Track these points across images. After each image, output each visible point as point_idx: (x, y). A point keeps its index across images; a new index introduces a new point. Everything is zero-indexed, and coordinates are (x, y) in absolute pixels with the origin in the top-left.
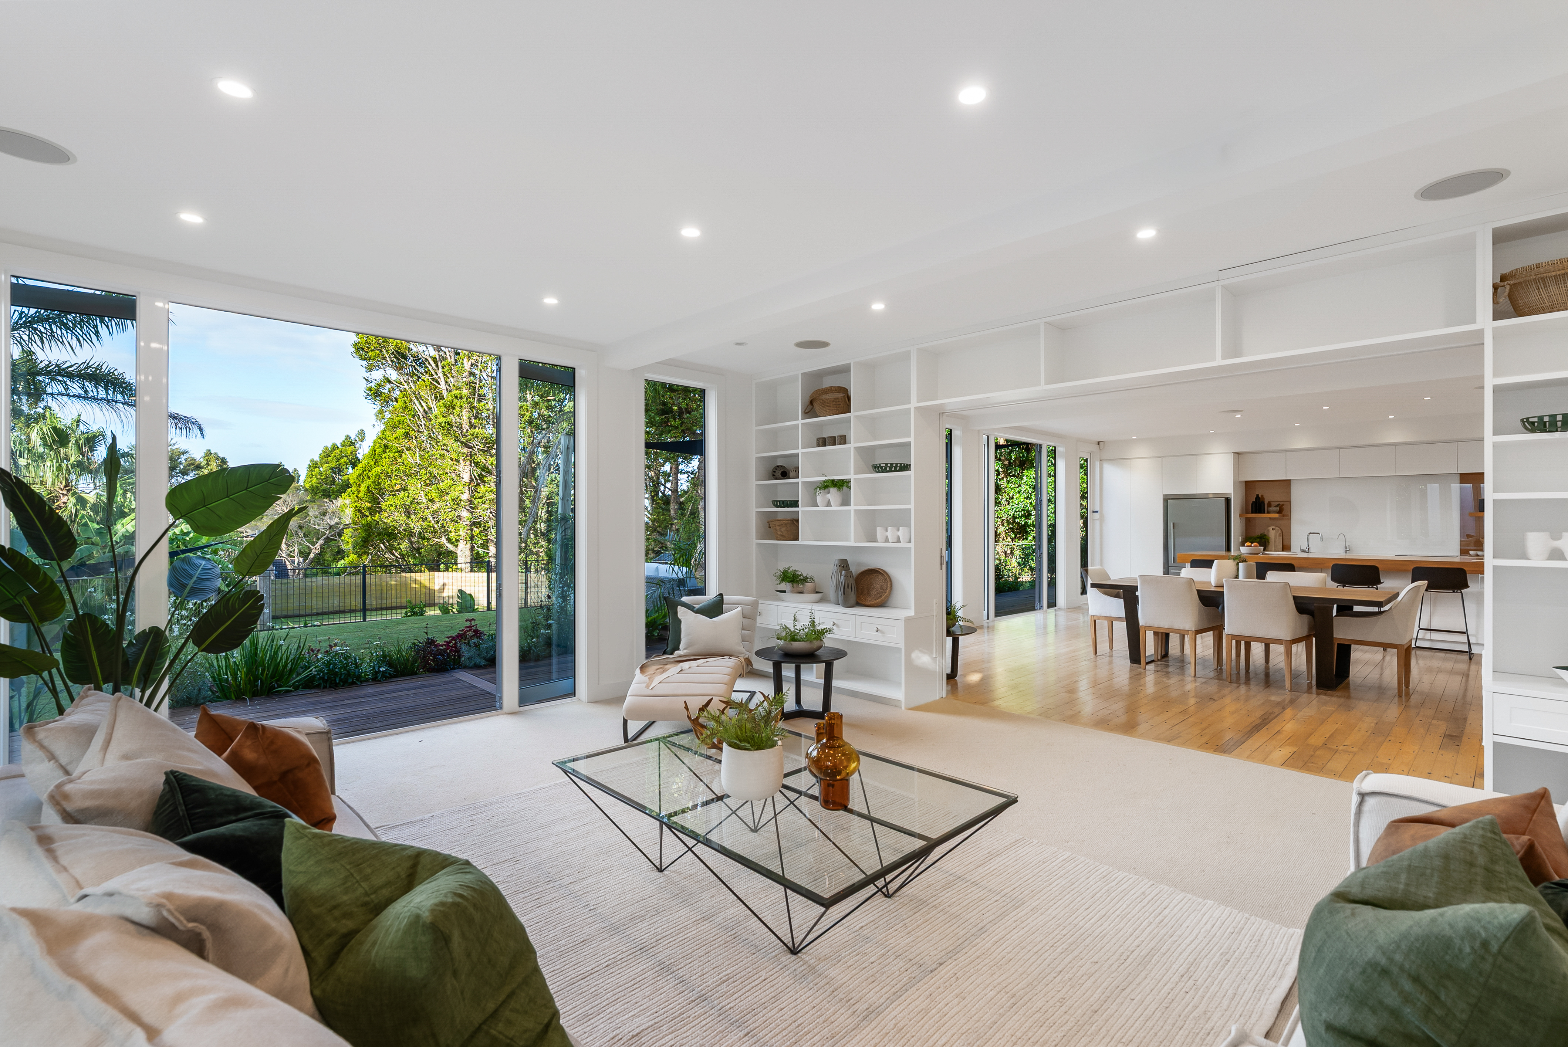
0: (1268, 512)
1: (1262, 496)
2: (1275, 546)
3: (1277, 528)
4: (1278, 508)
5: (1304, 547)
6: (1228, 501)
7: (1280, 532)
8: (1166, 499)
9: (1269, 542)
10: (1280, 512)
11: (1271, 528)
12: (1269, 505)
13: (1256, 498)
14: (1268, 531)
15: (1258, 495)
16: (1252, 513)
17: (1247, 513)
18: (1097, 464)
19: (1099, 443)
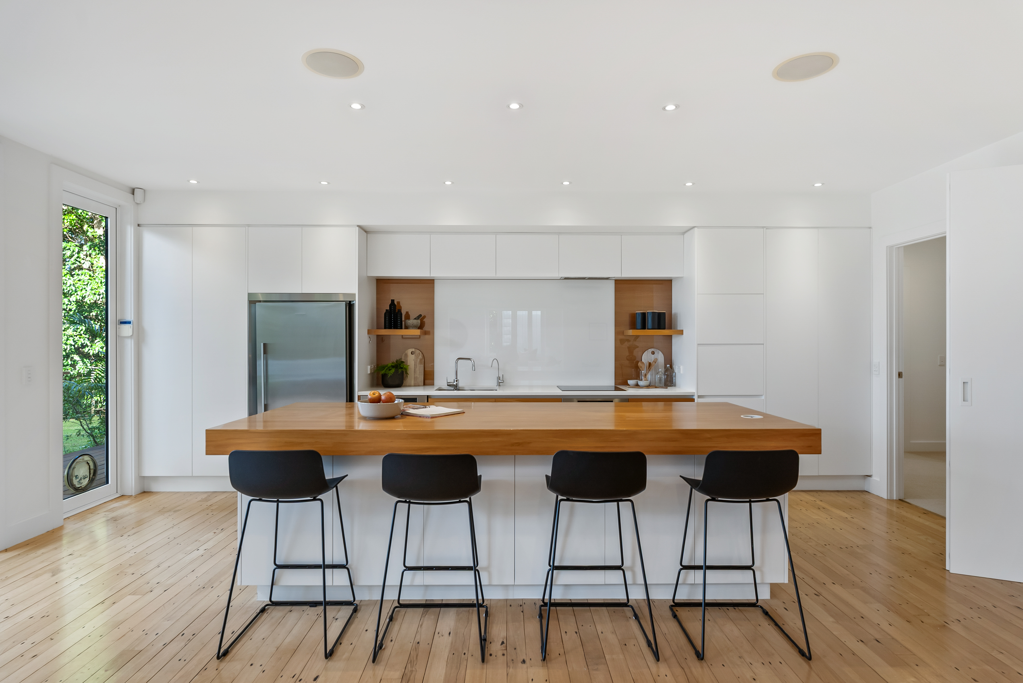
0: (407, 328)
1: (399, 303)
2: (415, 378)
3: (418, 352)
4: (419, 321)
5: (451, 380)
6: (350, 306)
7: (420, 357)
8: (253, 302)
9: (407, 373)
10: (421, 327)
11: (410, 351)
12: (408, 316)
13: (390, 306)
14: (406, 355)
15: (393, 301)
16: (385, 328)
17: (378, 328)
18: (130, 232)
19: (133, 192)
